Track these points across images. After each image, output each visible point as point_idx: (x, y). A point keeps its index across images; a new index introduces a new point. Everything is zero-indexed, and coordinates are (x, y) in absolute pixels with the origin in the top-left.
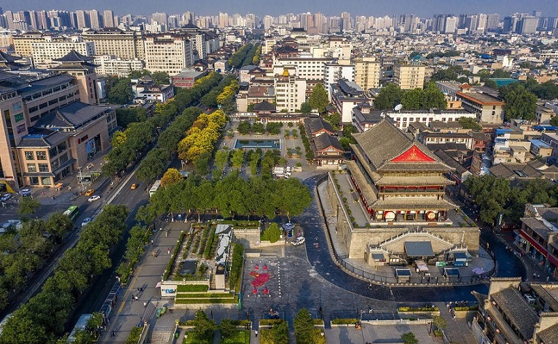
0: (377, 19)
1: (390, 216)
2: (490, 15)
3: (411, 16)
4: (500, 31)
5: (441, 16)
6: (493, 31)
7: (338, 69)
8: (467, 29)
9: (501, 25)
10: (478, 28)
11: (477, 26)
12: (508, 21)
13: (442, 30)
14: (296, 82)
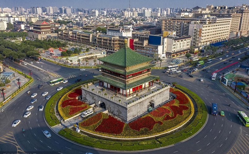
0: (3, 9)
1: (43, 33)
2: (54, 7)
3: (21, 8)
4: (58, 13)
5: (34, 7)
6: (56, 13)
7: (13, 18)
8: (46, 13)
9: (59, 11)
10: (50, 12)
11: (50, 11)
12: (61, 9)
13: (36, 13)
14: (3, 22)
